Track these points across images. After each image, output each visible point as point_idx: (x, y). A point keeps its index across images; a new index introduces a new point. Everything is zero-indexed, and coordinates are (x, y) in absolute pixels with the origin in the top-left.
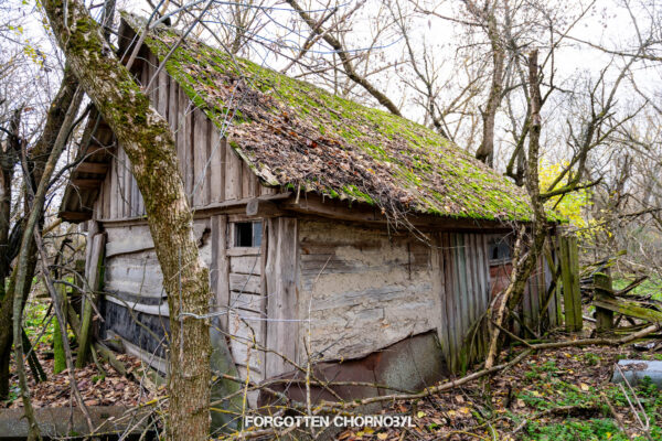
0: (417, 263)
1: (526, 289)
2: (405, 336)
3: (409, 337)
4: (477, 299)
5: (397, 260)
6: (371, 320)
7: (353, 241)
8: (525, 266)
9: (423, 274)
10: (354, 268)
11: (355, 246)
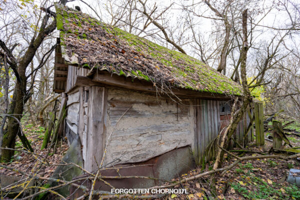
0: (182, 113)
1: (237, 127)
2: (174, 148)
3: (175, 149)
4: (213, 130)
5: (170, 111)
6: (154, 141)
7: (144, 101)
8: (237, 116)
9: (184, 118)
10: (144, 115)
11: (145, 104)
